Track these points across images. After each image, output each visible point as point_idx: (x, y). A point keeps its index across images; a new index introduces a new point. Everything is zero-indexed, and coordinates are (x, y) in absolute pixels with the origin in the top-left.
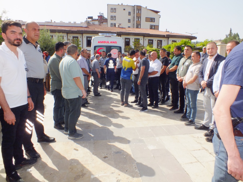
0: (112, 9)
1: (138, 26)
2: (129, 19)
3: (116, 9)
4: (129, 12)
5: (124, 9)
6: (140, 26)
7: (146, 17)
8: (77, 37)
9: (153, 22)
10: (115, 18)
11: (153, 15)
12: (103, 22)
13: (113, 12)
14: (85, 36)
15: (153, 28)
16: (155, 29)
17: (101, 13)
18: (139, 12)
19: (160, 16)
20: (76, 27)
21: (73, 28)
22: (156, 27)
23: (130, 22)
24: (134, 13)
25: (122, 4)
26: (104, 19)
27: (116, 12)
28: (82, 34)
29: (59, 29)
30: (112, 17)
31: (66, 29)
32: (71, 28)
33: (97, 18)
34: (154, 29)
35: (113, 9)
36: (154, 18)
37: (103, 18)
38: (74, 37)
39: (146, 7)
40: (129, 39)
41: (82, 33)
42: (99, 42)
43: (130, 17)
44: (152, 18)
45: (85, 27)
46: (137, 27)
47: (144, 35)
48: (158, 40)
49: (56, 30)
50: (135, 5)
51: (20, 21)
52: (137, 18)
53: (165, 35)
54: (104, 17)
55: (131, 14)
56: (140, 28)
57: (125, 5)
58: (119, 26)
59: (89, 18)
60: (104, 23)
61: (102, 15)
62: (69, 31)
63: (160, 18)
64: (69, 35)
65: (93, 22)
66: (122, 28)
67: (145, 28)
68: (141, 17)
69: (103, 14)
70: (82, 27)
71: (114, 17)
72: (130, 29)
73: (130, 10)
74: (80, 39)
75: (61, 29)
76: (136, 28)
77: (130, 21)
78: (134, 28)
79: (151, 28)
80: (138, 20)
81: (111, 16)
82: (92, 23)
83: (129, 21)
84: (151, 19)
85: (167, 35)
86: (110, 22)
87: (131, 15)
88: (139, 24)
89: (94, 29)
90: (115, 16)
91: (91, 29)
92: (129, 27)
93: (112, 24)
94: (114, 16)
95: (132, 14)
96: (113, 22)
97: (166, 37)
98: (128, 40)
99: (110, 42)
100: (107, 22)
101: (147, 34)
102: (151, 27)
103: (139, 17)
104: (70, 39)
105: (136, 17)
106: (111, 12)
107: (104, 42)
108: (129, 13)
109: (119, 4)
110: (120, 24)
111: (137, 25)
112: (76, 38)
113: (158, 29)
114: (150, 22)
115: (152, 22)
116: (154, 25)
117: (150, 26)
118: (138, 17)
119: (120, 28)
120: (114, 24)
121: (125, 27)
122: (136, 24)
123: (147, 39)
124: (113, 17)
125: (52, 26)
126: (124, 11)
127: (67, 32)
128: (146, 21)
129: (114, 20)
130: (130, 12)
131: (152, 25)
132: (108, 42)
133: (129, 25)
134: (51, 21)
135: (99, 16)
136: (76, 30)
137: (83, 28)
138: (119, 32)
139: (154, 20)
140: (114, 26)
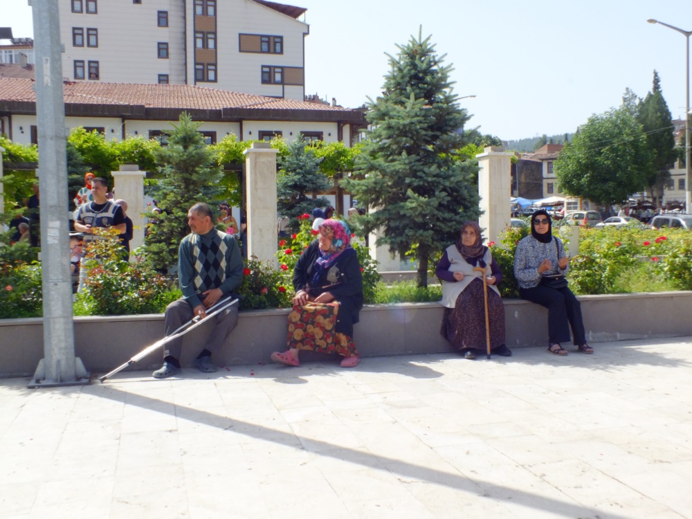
1: (205, 70)
2: (159, 44)
4: (159, 12)
5: (137, 1)
7: (240, 35)
9: (275, 52)
10: (96, 35)
11: (272, 24)
13: (82, 11)
15: (278, 77)
16: (286, 81)
18: (205, 12)
19: (308, 26)
22: (289, 76)
23: (167, 56)
24: (185, 16)
27: (96, 12)
30: (80, 32)
34: (282, 83)
36: (281, 38)
43: (168, 34)
44: (268, 37)
46: (201, 77)
52: (201, 35)
55: (170, 18)
56: (215, 81)
63: (305, 34)
68: (215, 34)
71: (91, 32)
73: (167, 3)
76: (196, 80)
77: (167, 49)
78: (186, 81)
79: (266, 77)
80: (205, 45)
81: (74, 29)
83: (163, 50)
84: (266, 39)
87: (170, 23)
88: (209, 64)
90: (96, 30)
92: (163, 79)
93: (77, 64)
94: (89, 29)
95: (174, 18)
96: (86, 54)
102: (268, 76)
103: (207, 32)
105: (195, 32)
106: (74, 10)
108: (163, 18)
111: (201, 67)
113: (303, 84)
114: (262, 52)
115: (269, 52)
116: (282, 68)
117: (263, 72)
118: (203, 33)
120: (90, 62)
122: (196, 64)
124: (82, 35)
126: (137, 5)
128: (240, 51)
129: (89, 45)
130: (166, 13)
131: (269, 67)
133: (164, 66)
139: (281, 43)
140: (90, 74)
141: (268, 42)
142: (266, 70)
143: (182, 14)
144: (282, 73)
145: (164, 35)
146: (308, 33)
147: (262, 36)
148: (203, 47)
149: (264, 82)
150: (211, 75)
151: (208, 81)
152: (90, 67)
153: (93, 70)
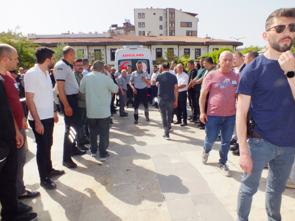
0: (139, 14)
1: (172, 33)
2: (160, 26)
3: (144, 13)
5: (154, 14)
6: (174, 32)
7: (181, 22)
8: (100, 50)
9: (190, 27)
10: (144, 24)
11: (189, 19)
12: (129, 31)
13: (141, 18)
14: (109, 48)
16: (192, 35)
17: (127, 19)
18: (172, 16)
19: (198, 19)
20: (98, 38)
21: (95, 39)
22: (193, 33)
23: (162, 29)
24: (167, 18)
25: (152, 8)
26: (131, 26)
27: (144, 18)
28: (105, 47)
29: (78, 42)
30: (140, 23)
31: (87, 42)
32: (92, 39)
33: (122, 26)
34: (191, 35)
35: (141, 14)
36: (191, 23)
37: (129, 26)
38: (95, 50)
39: (181, 10)
40: (161, 49)
41: (105, 44)
42: (123, 56)
43: (162, 23)
45: (108, 37)
46: (171, 34)
47: (179, 44)
48: (196, 49)
49: (75, 43)
50: (167, 9)
51: (33, 34)
52: (171, 23)
53: (203, 43)
54: (130, 24)
56: (174, 35)
57: (155, 9)
58: (148, 34)
59: (113, 26)
60: (131, 32)
61: (128, 22)
62: (90, 43)
64: (90, 48)
65: (118, 31)
66: (153, 36)
67: (180, 36)
68: (174, 22)
69: (129, 20)
70: (105, 38)
72: (162, 37)
73: (162, 14)
74: (103, 52)
75: (80, 42)
76: (170, 35)
77: (162, 27)
78: (167, 35)
80: (172, 25)
82: (116, 33)
83: (161, 27)
85: (206, 42)
86: (138, 29)
87: (163, 20)
88: (173, 31)
89: (119, 39)
90: (144, 23)
91: (115, 39)
92: (161, 35)
93: (140, 32)
95: (164, 18)
96: (142, 29)
97: (206, 45)
98: (160, 51)
99: (135, 55)
100: (134, 30)
101: (183, 42)
103: (172, 22)
104: (91, 53)
105: (169, 22)
106: (139, 18)
108: (161, 18)
109: (148, 8)
110: (150, 32)
111: (170, 32)
112: (99, 52)
113: (197, 36)
114: (186, 27)
115: (188, 27)
116: (192, 31)
117: (187, 33)
118: (171, 22)
119: (150, 36)
120: (143, 31)
121: (156, 36)
122: (170, 31)
123: (182, 48)
124: (141, 24)
125: (70, 38)
126: (154, 15)
127: (88, 44)
128: (181, 27)
129: (142, 27)
130: (162, 17)
133: (161, 32)
134: (69, 32)
135: (124, 24)
136: (98, 42)
137: (107, 39)
138: (149, 42)
139: (191, 24)
140: (143, 35)
141: (188, 24)
142: (187, 32)
143: (166, 17)
144: (191, 33)
145: (161, 23)
146: (198, 21)
147: (187, 22)
148: (171, 26)
149: (187, 35)
150: (173, 34)
151: (173, 35)
152: (143, 33)
153: (143, 34)
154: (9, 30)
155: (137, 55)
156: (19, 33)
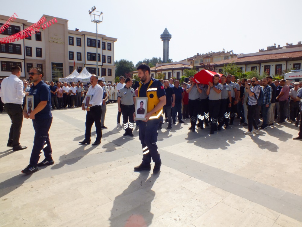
42: (290, 77)
107: (294, 76)
132: (297, 76)
134: (275, 44)
154: (223, 49)
155: (299, 76)
156: (230, 51)
